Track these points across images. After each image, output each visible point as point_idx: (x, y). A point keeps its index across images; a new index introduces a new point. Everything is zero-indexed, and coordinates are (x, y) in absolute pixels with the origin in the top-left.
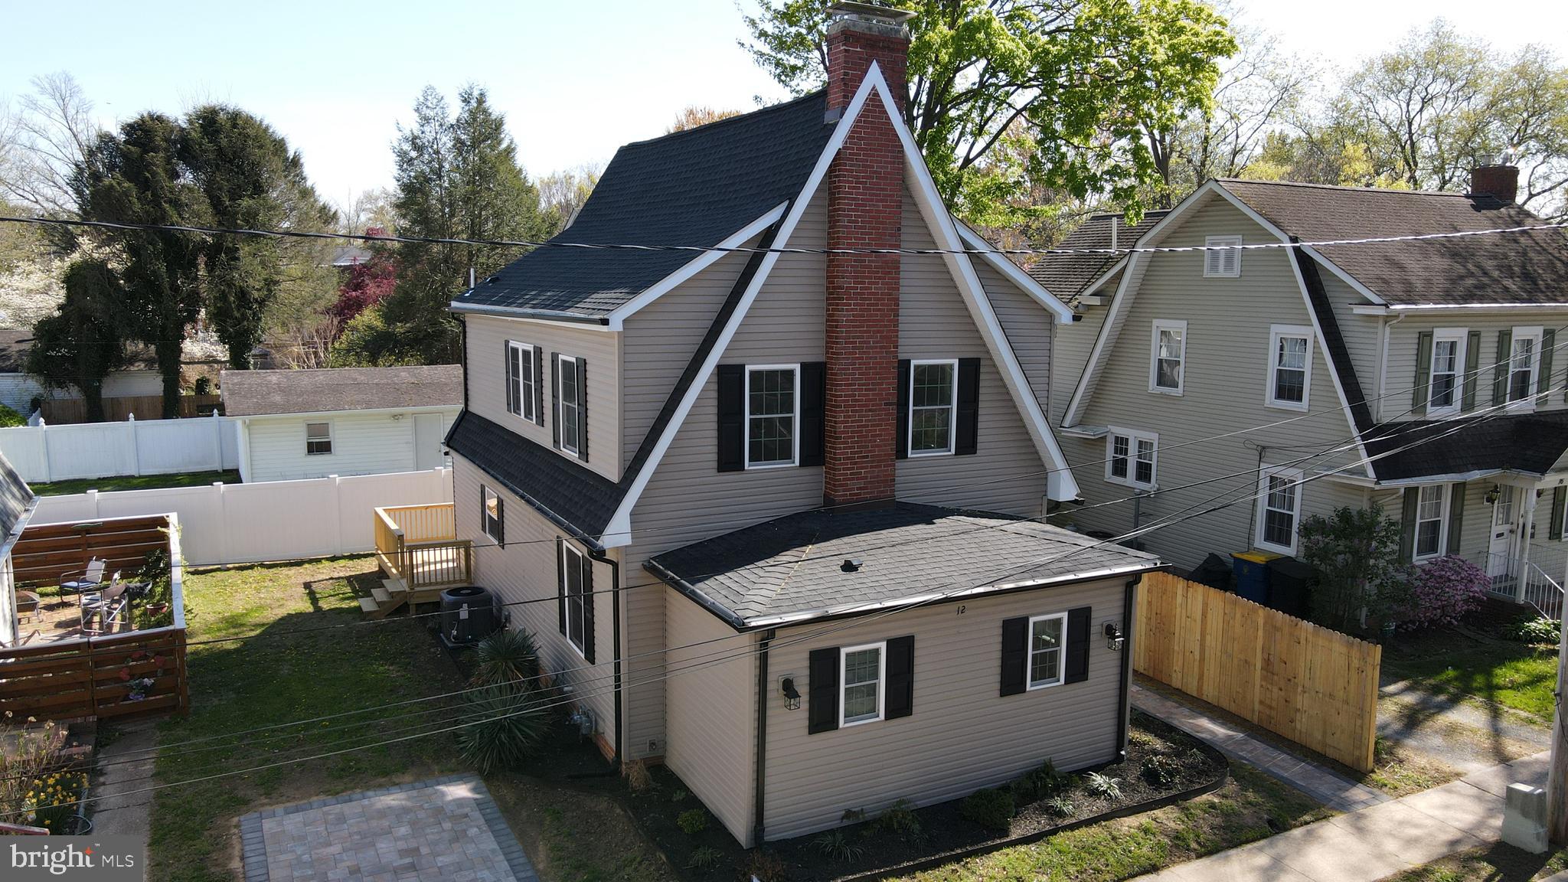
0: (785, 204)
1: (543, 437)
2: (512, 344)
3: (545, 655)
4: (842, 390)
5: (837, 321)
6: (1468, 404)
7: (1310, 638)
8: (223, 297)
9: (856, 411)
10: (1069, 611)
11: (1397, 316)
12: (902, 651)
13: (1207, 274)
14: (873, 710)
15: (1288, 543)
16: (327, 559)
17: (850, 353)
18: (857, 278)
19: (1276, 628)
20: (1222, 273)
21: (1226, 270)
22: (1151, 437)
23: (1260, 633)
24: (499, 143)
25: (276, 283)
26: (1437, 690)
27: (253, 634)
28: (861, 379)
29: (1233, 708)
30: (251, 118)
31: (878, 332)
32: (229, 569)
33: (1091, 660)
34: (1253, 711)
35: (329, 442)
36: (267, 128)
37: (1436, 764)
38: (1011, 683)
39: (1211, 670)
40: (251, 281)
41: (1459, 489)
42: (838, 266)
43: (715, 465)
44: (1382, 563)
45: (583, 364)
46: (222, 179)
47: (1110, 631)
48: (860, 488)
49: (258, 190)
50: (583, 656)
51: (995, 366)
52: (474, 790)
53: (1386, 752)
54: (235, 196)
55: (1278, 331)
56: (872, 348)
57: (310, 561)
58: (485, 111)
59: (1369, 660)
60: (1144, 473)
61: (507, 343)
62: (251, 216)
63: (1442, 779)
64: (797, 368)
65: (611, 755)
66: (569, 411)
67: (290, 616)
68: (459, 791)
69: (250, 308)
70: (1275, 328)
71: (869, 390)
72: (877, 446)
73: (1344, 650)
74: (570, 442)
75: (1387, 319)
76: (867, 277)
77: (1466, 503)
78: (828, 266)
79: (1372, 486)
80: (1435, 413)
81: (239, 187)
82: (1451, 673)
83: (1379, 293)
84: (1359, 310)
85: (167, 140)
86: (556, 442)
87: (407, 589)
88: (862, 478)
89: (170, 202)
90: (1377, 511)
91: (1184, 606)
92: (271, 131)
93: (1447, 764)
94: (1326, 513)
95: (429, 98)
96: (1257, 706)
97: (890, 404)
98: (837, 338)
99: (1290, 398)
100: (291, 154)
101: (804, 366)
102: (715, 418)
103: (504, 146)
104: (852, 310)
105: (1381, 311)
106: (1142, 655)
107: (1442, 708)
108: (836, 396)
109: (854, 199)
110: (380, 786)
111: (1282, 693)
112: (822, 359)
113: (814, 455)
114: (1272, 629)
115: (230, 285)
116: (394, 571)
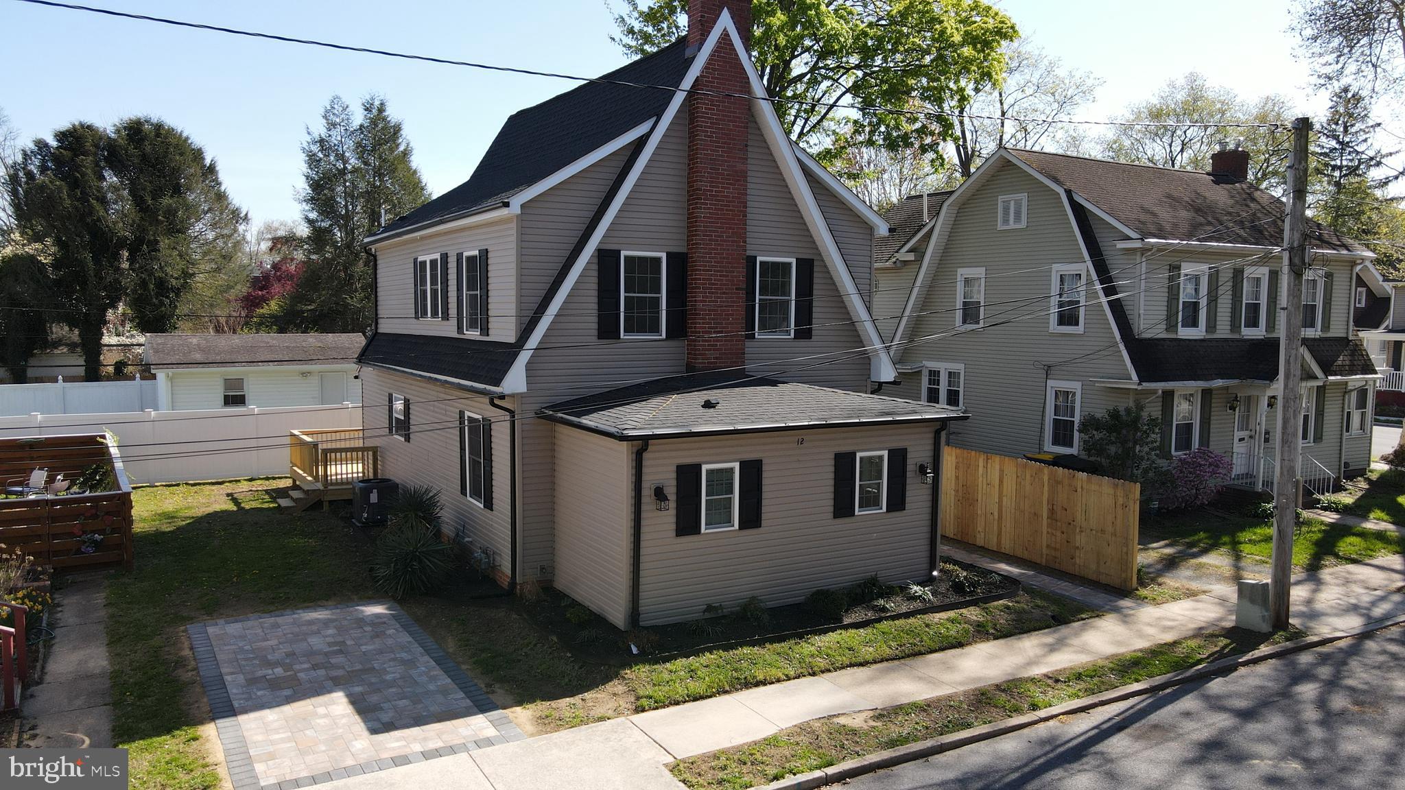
0: (654, 119)
1: (448, 329)
2: (420, 259)
3: (447, 516)
4: (700, 275)
5: (696, 217)
6: (1211, 326)
7: (1084, 486)
8: (144, 284)
9: (713, 293)
10: (889, 451)
11: (1150, 250)
12: (752, 471)
13: (1000, 227)
14: (729, 521)
15: (1071, 446)
16: (245, 480)
17: (707, 244)
18: (712, 182)
19: (1058, 482)
20: (1012, 225)
21: (1015, 222)
22: (959, 367)
23: (1046, 488)
24: (398, 146)
25: (193, 275)
26: (1191, 545)
27: (184, 523)
28: (716, 266)
29: (1026, 555)
30: (173, 130)
31: (730, 228)
32: (157, 486)
33: (908, 494)
34: (1042, 554)
35: (244, 395)
36: (187, 138)
37: (1187, 586)
38: (843, 508)
39: (1008, 526)
40: (169, 270)
41: (1207, 393)
42: (697, 172)
43: (596, 333)
44: (1146, 449)
45: (485, 253)
46: (145, 181)
47: (922, 470)
48: (716, 358)
49: (177, 190)
50: (482, 506)
51: (826, 266)
52: (388, 609)
53: (1146, 577)
54: (157, 194)
55: (1058, 269)
56: (725, 241)
57: (230, 482)
58: (384, 119)
59: (1131, 496)
60: (953, 399)
61: (416, 260)
62: (171, 213)
63: (1191, 594)
64: (664, 256)
65: (505, 583)
66: (473, 299)
67: (216, 513)
68: (378, 609)
69: (167, 297)
70: (1056, 267)
71: (723, 276)
72: (730, 323)
73: (1111, 491)
74: (472, 325)
75: (1144, 251)
76: (720, 183)
77: (1213, 409)
78: (689, 174)
79: (1136, 387)
80: (1185, 333)
81: (160, 188)
82: (1202, 535)
83: (1136, 229)
84: (1121, 245)
85: (96, 146)
86: (460, 329)
87: (322, 488)
88: (717, 350)
89: (97, 199)
90: (1140, 407)
91: (985, 476)
92: (190, 142)
93: (1194, 585)
94: (1100, 413)
95: (336, 106)
96: (1045, 551)
97: (741, 289)
98: (696, 231)
99: (1069, 324)
100: (208, 162)
101: (668, 254)
102: (596, 293)
103: (402, 148)
104: (709, 209)
105: (1138, 244)
106: (952, 522)
107: (1195, 556)
108: (696, 279)
109: (709, 118)
110: (308, 607)
111: (1064, 536)
112: (684, 250)
113: (678, 329)
114: (1055, 483)
115: (151, 274)
116: (309, 478)
